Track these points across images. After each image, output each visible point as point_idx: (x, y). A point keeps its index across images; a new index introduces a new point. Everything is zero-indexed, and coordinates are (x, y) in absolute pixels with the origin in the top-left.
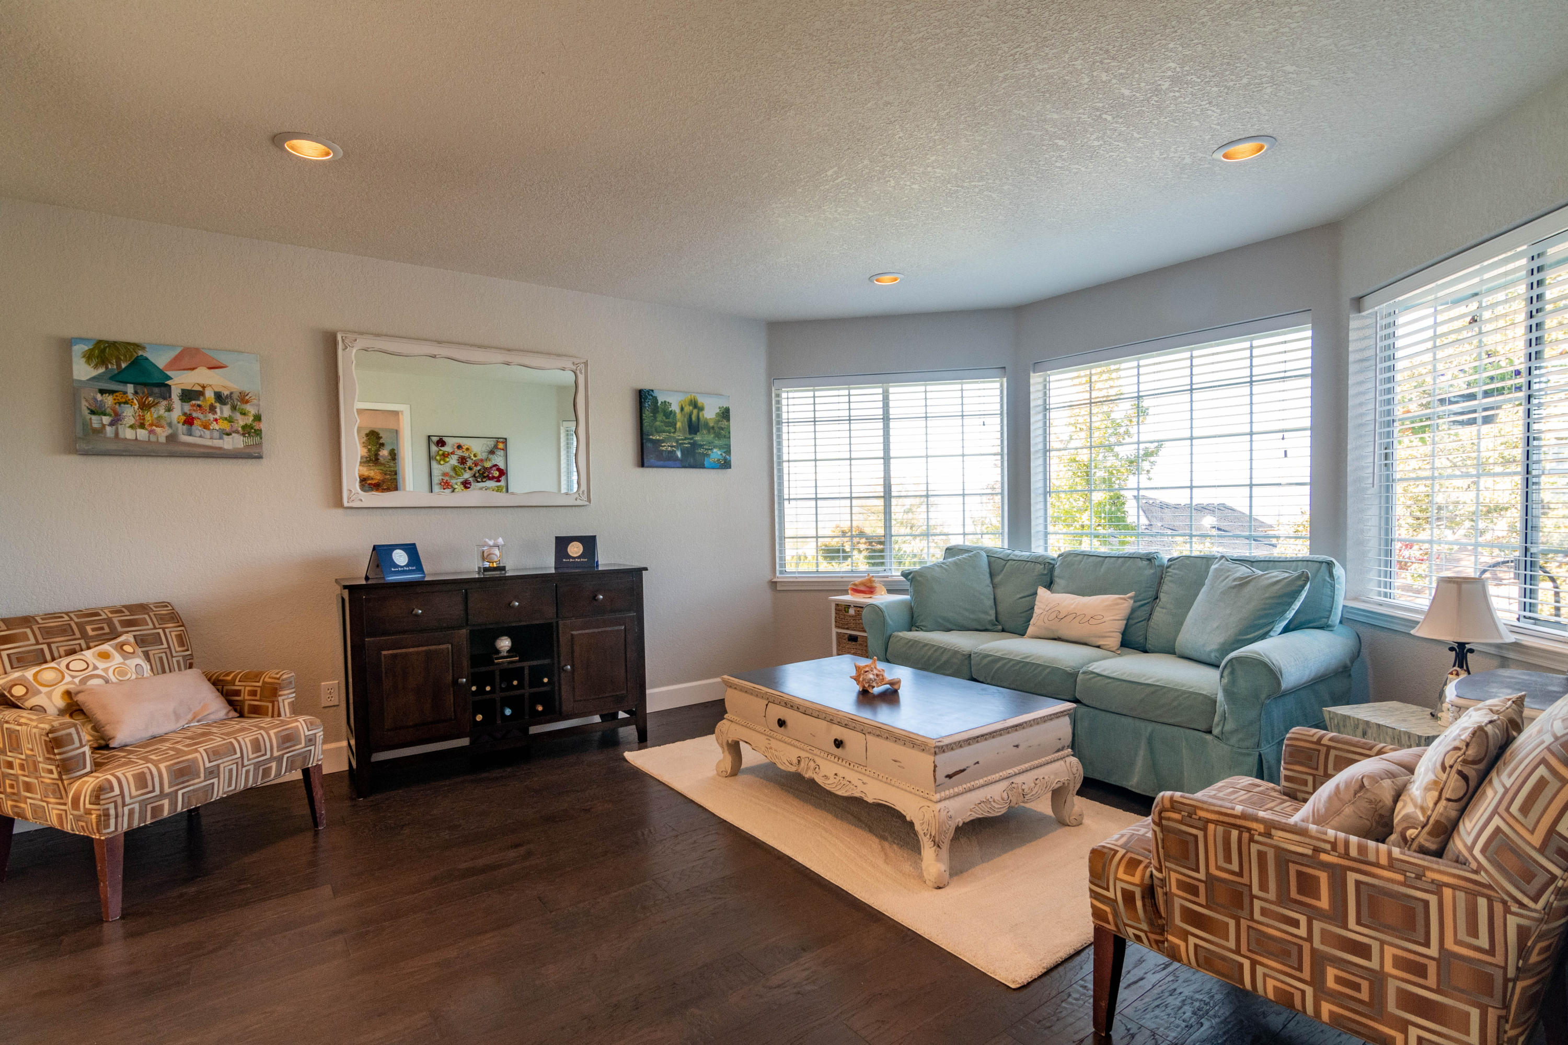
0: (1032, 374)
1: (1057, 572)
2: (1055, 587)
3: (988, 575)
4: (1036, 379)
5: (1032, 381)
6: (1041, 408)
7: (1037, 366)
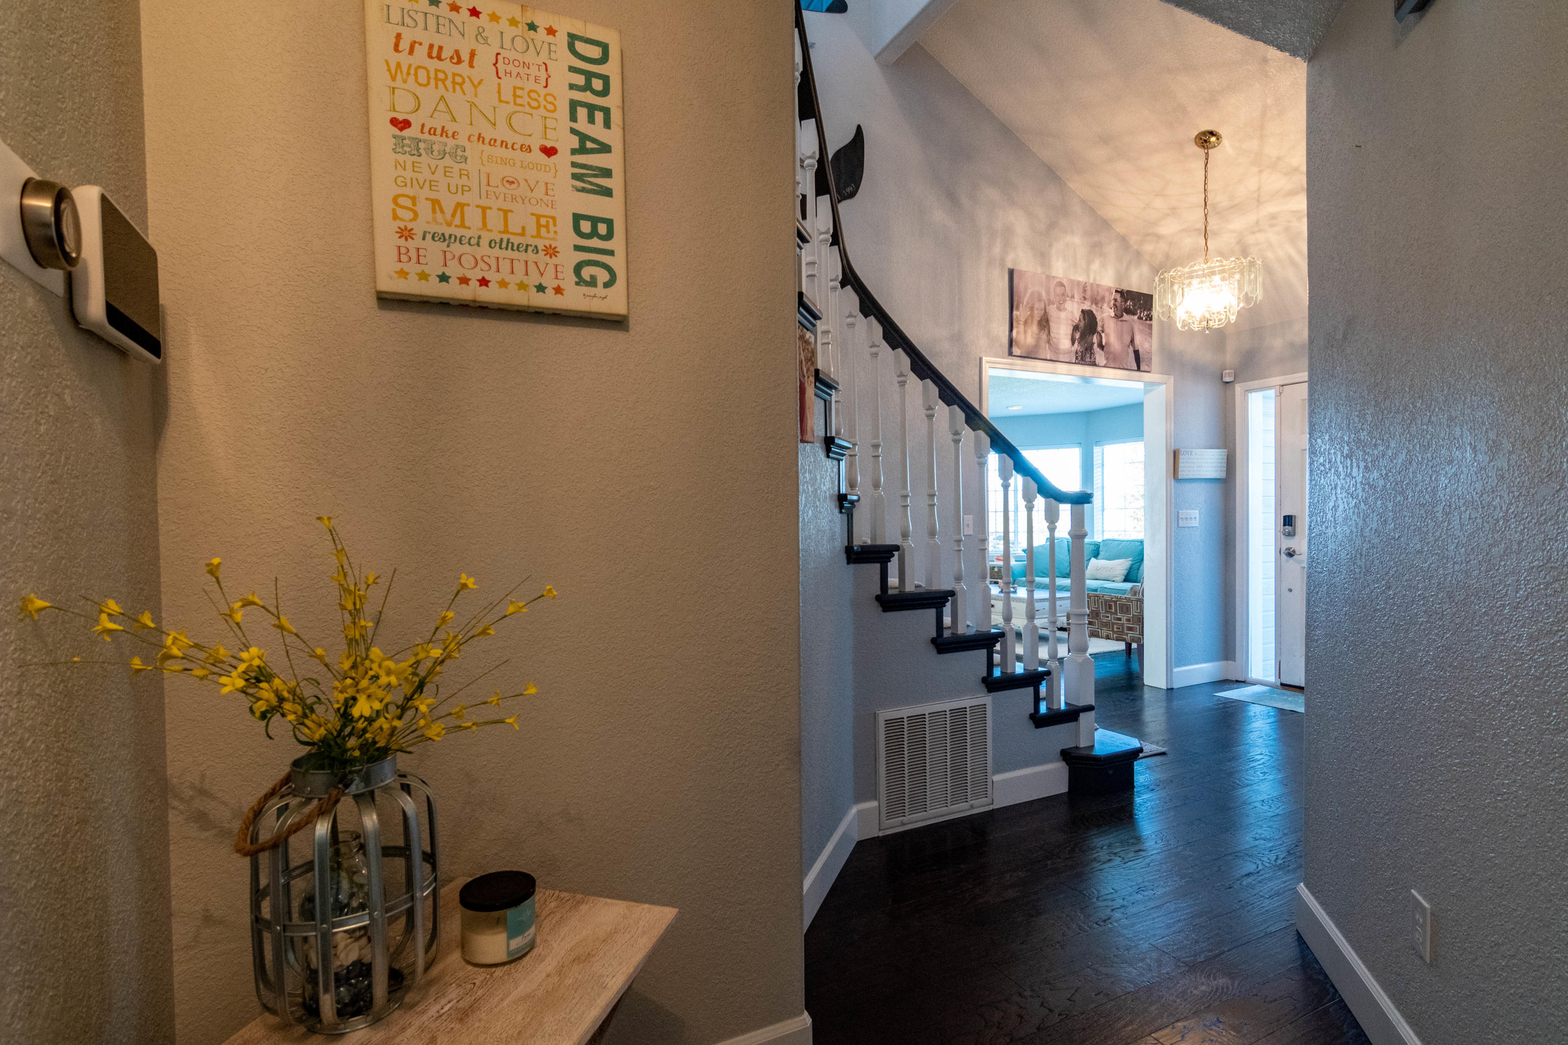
0: (1095, 447)
1: (1101, 548)
2: (1100, 557)
3: (1067, 551)
4: (1097, 450)
5: (1095, 451)
6: (1100, 465)
7: (1098, 443)
